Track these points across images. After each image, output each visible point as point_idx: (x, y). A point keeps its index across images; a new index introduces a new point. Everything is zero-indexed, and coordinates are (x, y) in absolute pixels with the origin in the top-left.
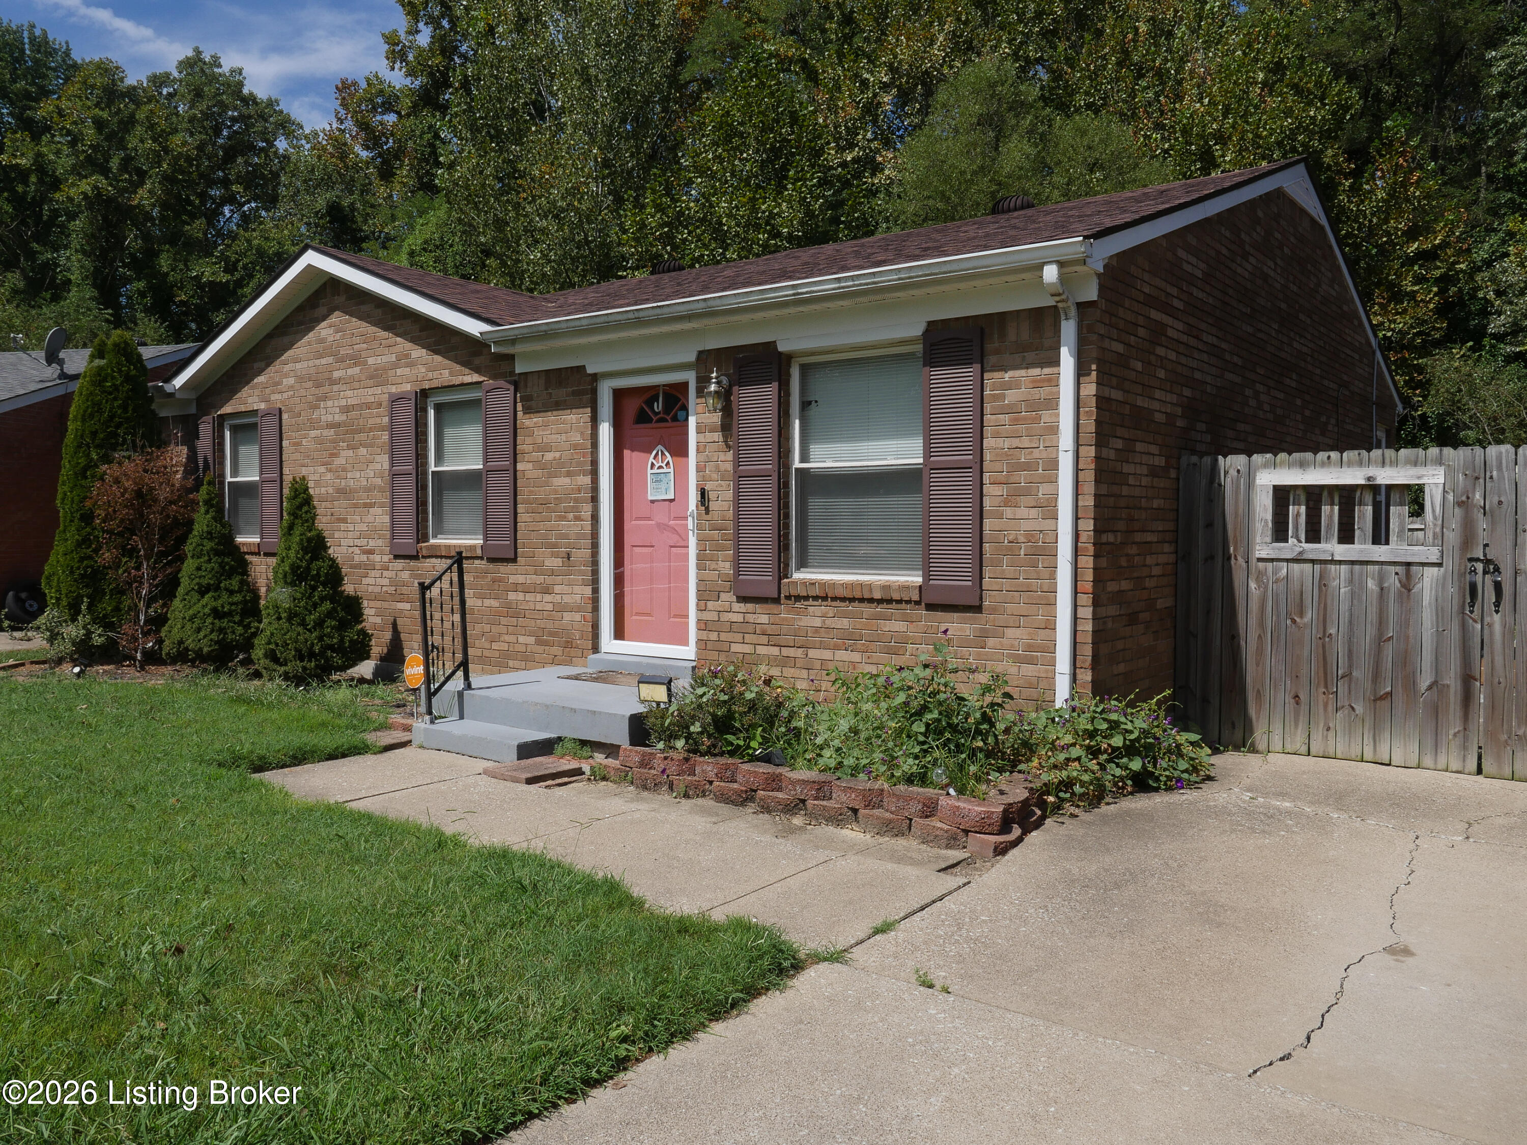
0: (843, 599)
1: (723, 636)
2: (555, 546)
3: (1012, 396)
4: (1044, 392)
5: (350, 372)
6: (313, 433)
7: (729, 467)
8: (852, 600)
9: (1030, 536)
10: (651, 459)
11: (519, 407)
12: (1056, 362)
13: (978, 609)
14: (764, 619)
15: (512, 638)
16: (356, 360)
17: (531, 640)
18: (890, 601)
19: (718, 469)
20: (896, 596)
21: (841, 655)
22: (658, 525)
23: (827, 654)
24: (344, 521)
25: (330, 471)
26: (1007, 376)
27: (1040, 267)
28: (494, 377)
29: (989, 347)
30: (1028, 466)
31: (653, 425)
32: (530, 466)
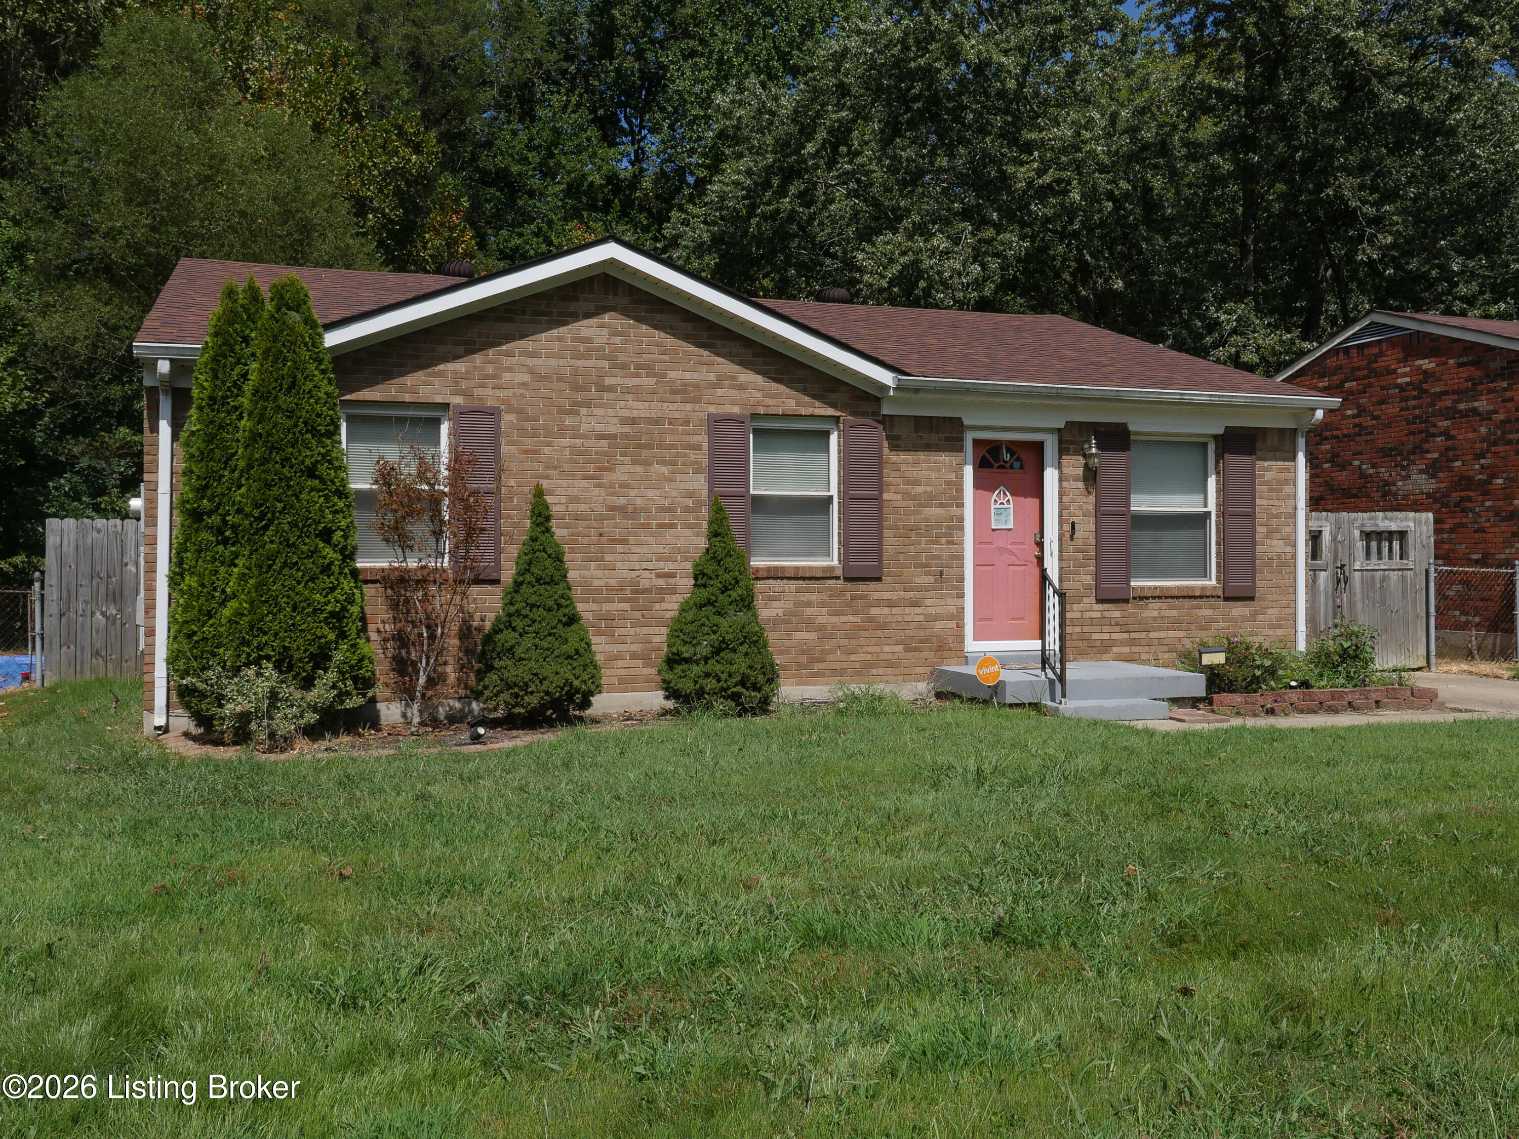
0: (1172, 597)
1: (1086, 629)
2: (926, 565)
3: (1269, 476)
4: (1283, 476)
5: (636, 381)
6: (567, 442)
7: (1091, 507)
8: (1178, 597)
9: (1279, 556)
10: (994, 497)
11: (886, 444)
12: (1294, 458)
13: (1252, 599)
14: (1117, 614)
15: (876, 649)
16: (648, 369)
17: (900, 648)
18: (1201, 597)
19: (1081, 508)
20: (1209, 594)
21: (1172, 634)
22: (999, 549)
23: (1162, 634)
24: (624, 542)
25: (598, 486)
26: (1266, 464)
27: (1314, 410)
28: (854, 414)
29: (1259, 445)
30: (1278, 516)
31: (995, 470)
32: (899, 496)
